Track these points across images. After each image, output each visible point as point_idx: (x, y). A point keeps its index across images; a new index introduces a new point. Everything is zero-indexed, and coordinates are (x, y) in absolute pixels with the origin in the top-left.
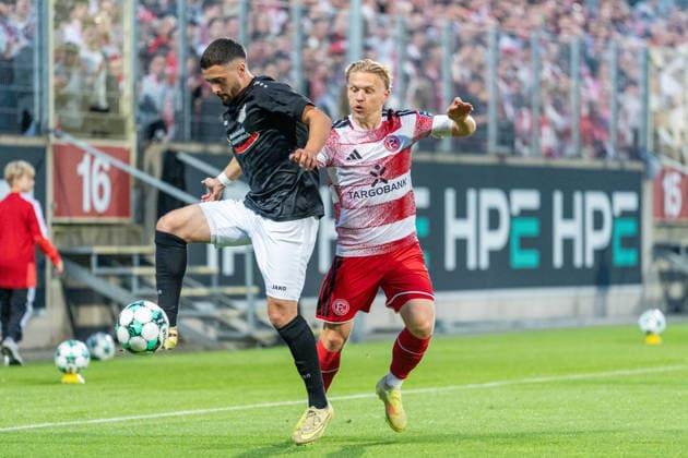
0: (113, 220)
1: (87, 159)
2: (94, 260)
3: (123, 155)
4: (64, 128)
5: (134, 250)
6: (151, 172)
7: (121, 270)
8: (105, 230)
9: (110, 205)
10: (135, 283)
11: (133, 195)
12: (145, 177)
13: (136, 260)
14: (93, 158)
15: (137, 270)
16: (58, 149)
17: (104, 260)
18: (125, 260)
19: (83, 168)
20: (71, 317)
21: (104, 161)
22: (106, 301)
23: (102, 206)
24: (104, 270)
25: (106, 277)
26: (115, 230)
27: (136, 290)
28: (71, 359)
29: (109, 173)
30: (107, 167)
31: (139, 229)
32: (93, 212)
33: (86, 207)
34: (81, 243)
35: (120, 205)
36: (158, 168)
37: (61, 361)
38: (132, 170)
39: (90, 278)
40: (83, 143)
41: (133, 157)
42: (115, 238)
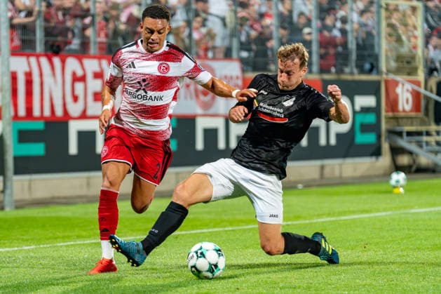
0: (413, 114)
1: (400, 86)
2: (405, 134)
3: (418, 83)
4: (389, 71)
5: (424, 129)
6: (431, 91)
7: (418, 138)
8: (410, 120)
9: (412, 108)
10: (424, 144)
11: (423, 103)
12: (428, 94)
13: (425, 133)
14: (403, 85)
15: (425, 138)
16: (387, 82)
17: (409, 134)
18: (419, 134)
19: (399, 90)
20: (394, 160)
21: (409, 86)
22: (410, 153)
23: (408, 107)
24: (410, 138)
25: (410, 142)
26: (414, 120)
27: (425, 147)
28: (398, 181)
29: (411, 93)
30: (410, 89)
31: (426, 119)
32: (404, 111)
33: (400, 108)
34: (398, 125)
35: (416, 107)
36: (434, 89)
37: (393, 182)
38: (422, 90)
39: (403, 143)
40: (398, 78)
41: (423, 84)
42: (415, 123)
